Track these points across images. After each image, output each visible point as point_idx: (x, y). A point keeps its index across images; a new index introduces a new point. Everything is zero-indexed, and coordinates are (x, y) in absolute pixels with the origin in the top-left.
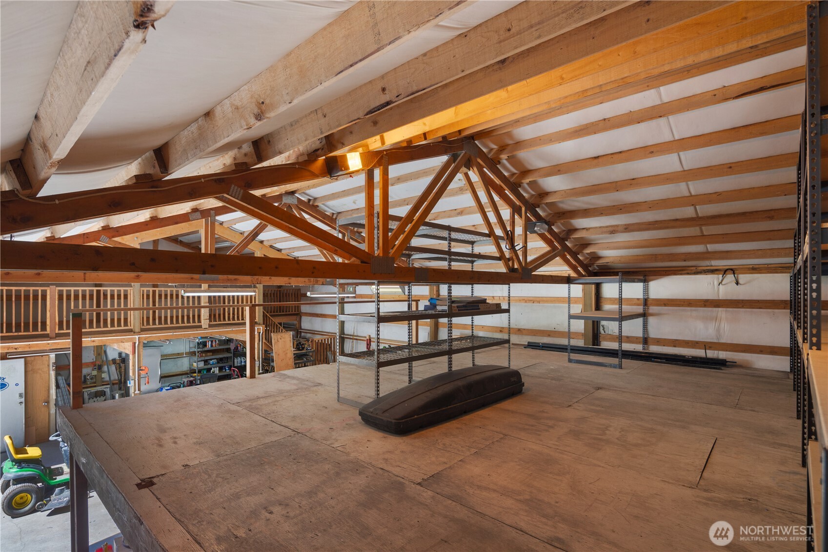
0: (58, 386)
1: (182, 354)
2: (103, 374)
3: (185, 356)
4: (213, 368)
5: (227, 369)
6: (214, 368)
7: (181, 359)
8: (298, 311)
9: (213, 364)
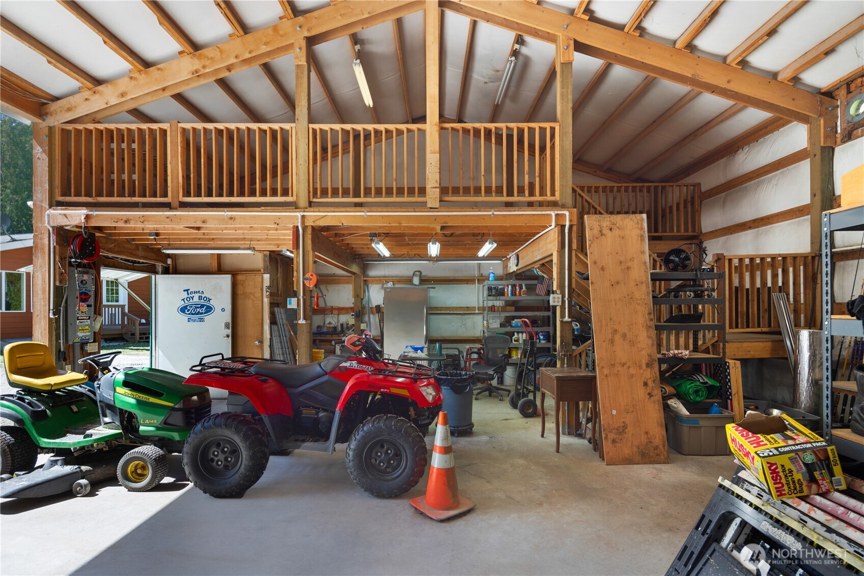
0: (273, 322)
1: (474, 308)
2: (362, 325)
3: (477, 312)
4: (516, 334)
5: (541, 337)
6: (518, 333)
7: (472, 316)
8: (694, 231)
9: (517, 326)
